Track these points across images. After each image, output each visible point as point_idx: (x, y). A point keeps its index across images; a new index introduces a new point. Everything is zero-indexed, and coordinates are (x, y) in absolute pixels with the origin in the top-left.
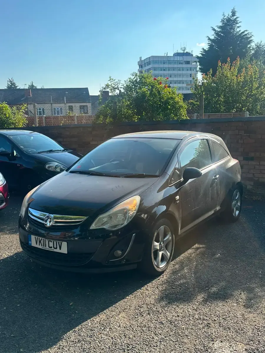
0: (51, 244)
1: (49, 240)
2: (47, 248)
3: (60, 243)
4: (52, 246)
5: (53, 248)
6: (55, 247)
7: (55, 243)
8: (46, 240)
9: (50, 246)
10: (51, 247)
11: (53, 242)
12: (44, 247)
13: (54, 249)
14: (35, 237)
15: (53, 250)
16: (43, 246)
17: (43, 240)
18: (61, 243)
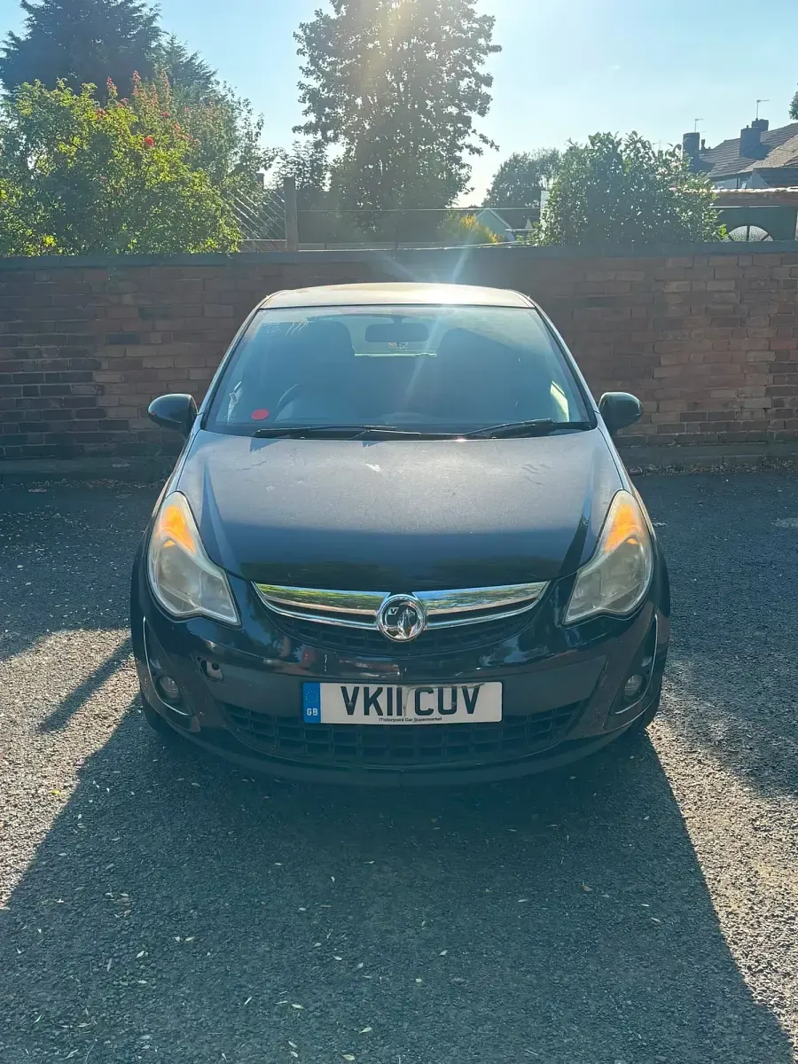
0: (429, 701)
1: (418, 686)
2: (410, 716)
3: (471, 692)
4: (435, 706)
5: (436, 714)
6: (447, 706)
7: (448, 692)
8: (404, 689)
9: (423, 708)
10: (430, 712)
11: (436, 690)
12: (395, 716)
13: (439, 715)
14: (344, 690)
15: (437, 718)
16: (390, 713)
17: (390, 691)
18: (476, 691)
